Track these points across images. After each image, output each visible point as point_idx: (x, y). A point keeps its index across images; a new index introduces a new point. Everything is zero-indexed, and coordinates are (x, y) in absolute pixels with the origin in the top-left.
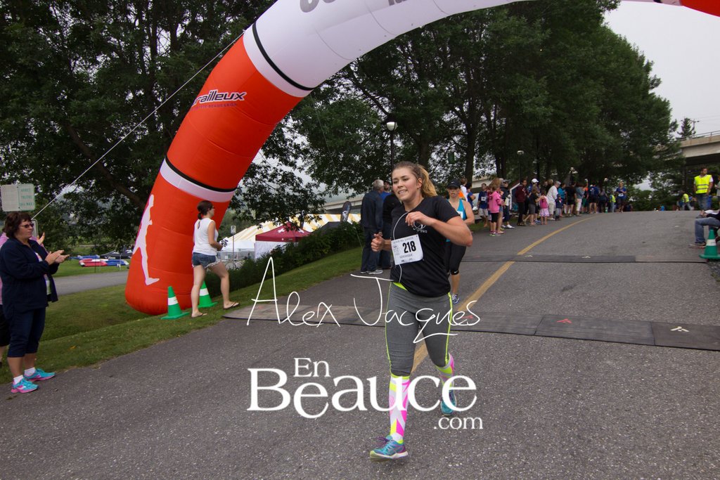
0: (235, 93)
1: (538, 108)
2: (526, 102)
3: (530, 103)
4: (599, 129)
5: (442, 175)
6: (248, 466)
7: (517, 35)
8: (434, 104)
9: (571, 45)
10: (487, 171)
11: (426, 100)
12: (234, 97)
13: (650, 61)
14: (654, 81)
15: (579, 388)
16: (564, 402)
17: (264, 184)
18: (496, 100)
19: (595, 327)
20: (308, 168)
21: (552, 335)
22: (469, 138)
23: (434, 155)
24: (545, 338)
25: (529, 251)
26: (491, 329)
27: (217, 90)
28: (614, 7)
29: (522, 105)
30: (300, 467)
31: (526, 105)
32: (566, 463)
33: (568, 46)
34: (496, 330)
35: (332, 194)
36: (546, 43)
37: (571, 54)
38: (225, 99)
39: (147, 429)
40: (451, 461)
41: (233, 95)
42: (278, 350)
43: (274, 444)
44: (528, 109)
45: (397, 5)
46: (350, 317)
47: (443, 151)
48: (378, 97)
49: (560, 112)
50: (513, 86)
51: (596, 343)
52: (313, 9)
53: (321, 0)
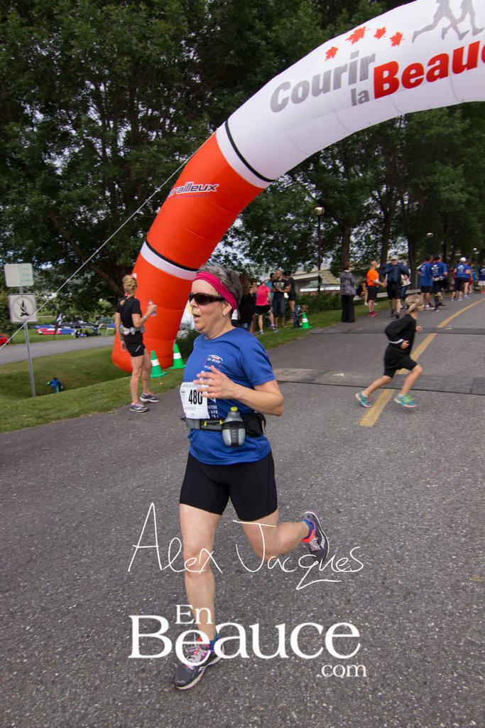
0: (209, 185)
1: (454, 195)
2: (444, 188)
3: (447, 190)
5: (358, 255)
7: (439, 125)
8: (360, 190)
11: (351, 188)
12: (208, 189)
18: (415, 186)
22: (385, 223)
23: (352, 238)
24: (480, 396)
25: (447, 324)
26: (432, 389)
27: (193, 182)
29: (440, 192)
30: (312, 485)
31: (444, 191)
34: (436, 389)
35: (264, 273)
36: (464, 132)
38: (199, 190)
39: (178, 457)
40: (428, 483)
41: (207, 186)
43: (284, 469)
44: (445, 195)
45: (359, 106)
46: (308, 377)
47: (360, 233)
48: (306, 184)
49: (473, 198)
50: (432, 173)
52: (282, 109)
53: (290, 100)
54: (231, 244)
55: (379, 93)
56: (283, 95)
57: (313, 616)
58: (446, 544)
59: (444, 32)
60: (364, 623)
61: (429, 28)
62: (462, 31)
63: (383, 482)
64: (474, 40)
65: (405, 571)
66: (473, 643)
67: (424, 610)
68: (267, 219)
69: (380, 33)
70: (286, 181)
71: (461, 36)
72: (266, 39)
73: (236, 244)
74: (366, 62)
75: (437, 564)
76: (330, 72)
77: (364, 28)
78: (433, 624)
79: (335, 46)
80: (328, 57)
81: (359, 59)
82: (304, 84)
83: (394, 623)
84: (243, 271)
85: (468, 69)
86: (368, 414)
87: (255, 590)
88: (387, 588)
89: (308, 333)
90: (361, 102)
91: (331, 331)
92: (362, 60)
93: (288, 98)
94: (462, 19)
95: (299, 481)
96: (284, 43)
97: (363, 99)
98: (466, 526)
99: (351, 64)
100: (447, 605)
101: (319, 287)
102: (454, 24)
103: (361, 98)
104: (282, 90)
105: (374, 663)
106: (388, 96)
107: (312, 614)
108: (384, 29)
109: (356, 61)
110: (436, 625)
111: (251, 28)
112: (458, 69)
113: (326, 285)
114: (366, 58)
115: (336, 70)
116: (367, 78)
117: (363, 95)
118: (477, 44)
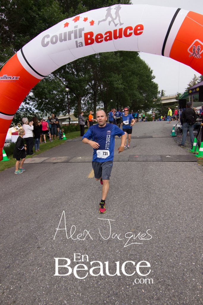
0: (15, 77)
1: (119, 86)
3: (116, 84)
4: (137, 93)
5: (85, 109)
6: (52, 207)
7: (112, 58)
8: (83, 82)
9: (129, 63)
10: (101, 108)
11: (80, 81)
12: (14, 78)
13: (152, 70)
14: (153, 77)
15: (145, 174)
16: (142, 178)
18: (105, 82)
19: (145, 158)
21: (134, 161)
22: (94, 95)
23: (82, 102)
24: (132, 162)
27: (7, 75)
29: (114, 84)
32: (146, 194)
33: (128, 64)
34: (116, 161)
35: (45, 116)
36: (121, 62)
37: (129, 67)
38: (10, 79)
40: (115, 197)
41: (14, 77)
42: (44, 173)
43: (57, 200)
44: (116, 86)
45: (79, 48)
46: (66, 160)
47: (85, 100)
48: (61, 78)
49: (126, 87)
50: (111, 77)
51: (146, 162)
52: (47, 46)
53: (50, 42)
54: (28, 104)
55: (87, 44)
56: (47, 40)
57: (72, 259)
58: (122, 219)
59: (110, 23)
60: (92, 257)
61: (104, 20)
62: (116, 23)
63: (98, 199)
64: (120, 27)
65: (107, 233)
66: (132, 255)
67: (114, 246)
68: (44, 93)
69: (86, 20)
70: (52, 77)
71: (116, 25)
72: (38, 15)
73: (31, 103)
74: (81, 30)
75: (119, 227)
76: (66, 32)
77: (79, 16)
78: (118, 251)
79: (68, 22)
80: (65, 26)
81: (78, 29)
82: (56, 36)
83: (104, 254)
84: (35, 115)
85: (119, 38)
86: (91, 173)
87: (46, 254)
88: (101, 241)
89: (66, 141)
90: (80, 46)
91: (76, 140)
92: (79, 29)
93: (49, 41)
94: (116, 19)
95: (64, 204)
96: (47, 18)
97: (81, 45)
98: (128, 211)
99: (74, 30)
100: (123, 242)
101: (70, 122)
102: (113, 20)
103: (80, 45)
104: (46, 38)
105: (97, 272)
106: (90, 45)
107: (71, 258)
108: (87, 18)
110: (119, 251)
111: (31, 9)
112: (116, 38)
113: (72, 121)
114: (81, 29)
115: (69, 32)
116: (82, 37)
117: (80, 44)
118: (122, 29)
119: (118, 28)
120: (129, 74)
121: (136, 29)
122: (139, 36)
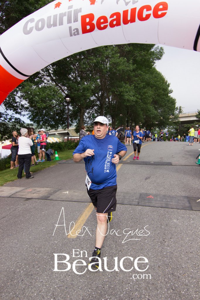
1: (130, 97)
4: (151, 108)
5: (89, 123)
7: (123, 66)
8: (87, 91)
9: (143, 72)
13: (169, 83)
14: (170, 91)
15: (165, 238)
17: (5, 123)
19: (164, 200)
20: (28, 116)
21: (146, 205)
22: (101, 108)
24: (143, 207)
25: (128, 159)
28: (159, 59)
29: (124, 95)
31: (126, 95)
33: (142, 73)
36: (134, 70)
42: (4, 217)
44: (126, 97)
45: (74, 37)
46: (46, 195)
47: (90, 112)
48: (62, 86)
49: (139, 100)
50: (121, 87)
51: (167, 209)
52: (30, 33)
53: (34, 29)
55: (85, 31)
56: (30, 25)
62: (127, 2)
64: (133, 7)
71: (127, 4)
74: (77, 12)
76: (57, 15)
79: (60, 2)
80: (56, 7)
81: (73, 10)
82: (42, 20)
85: (131, 23)
89: (57, 163)
90: (75, 35)
93: (33, 27)
97: (76, 33)
99: (68, 12)
103: (74, 33)
104: (30, 22)
106: (89, 33)
109: (71, 11)
112: (126, 22)
113: (72, 136)
114: (77, 10)
115: (60, 14)
116: (78, 21)
117: (76, 31)
118: (135, 9)
119: (129, 8)
120: (142, 85)
121: (156, 9)
122: (160, 18)
